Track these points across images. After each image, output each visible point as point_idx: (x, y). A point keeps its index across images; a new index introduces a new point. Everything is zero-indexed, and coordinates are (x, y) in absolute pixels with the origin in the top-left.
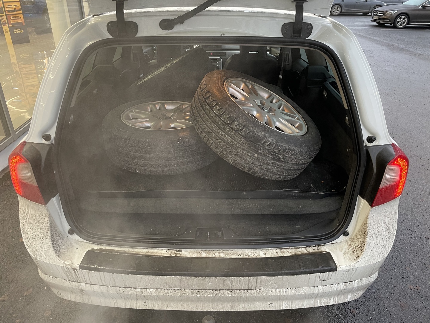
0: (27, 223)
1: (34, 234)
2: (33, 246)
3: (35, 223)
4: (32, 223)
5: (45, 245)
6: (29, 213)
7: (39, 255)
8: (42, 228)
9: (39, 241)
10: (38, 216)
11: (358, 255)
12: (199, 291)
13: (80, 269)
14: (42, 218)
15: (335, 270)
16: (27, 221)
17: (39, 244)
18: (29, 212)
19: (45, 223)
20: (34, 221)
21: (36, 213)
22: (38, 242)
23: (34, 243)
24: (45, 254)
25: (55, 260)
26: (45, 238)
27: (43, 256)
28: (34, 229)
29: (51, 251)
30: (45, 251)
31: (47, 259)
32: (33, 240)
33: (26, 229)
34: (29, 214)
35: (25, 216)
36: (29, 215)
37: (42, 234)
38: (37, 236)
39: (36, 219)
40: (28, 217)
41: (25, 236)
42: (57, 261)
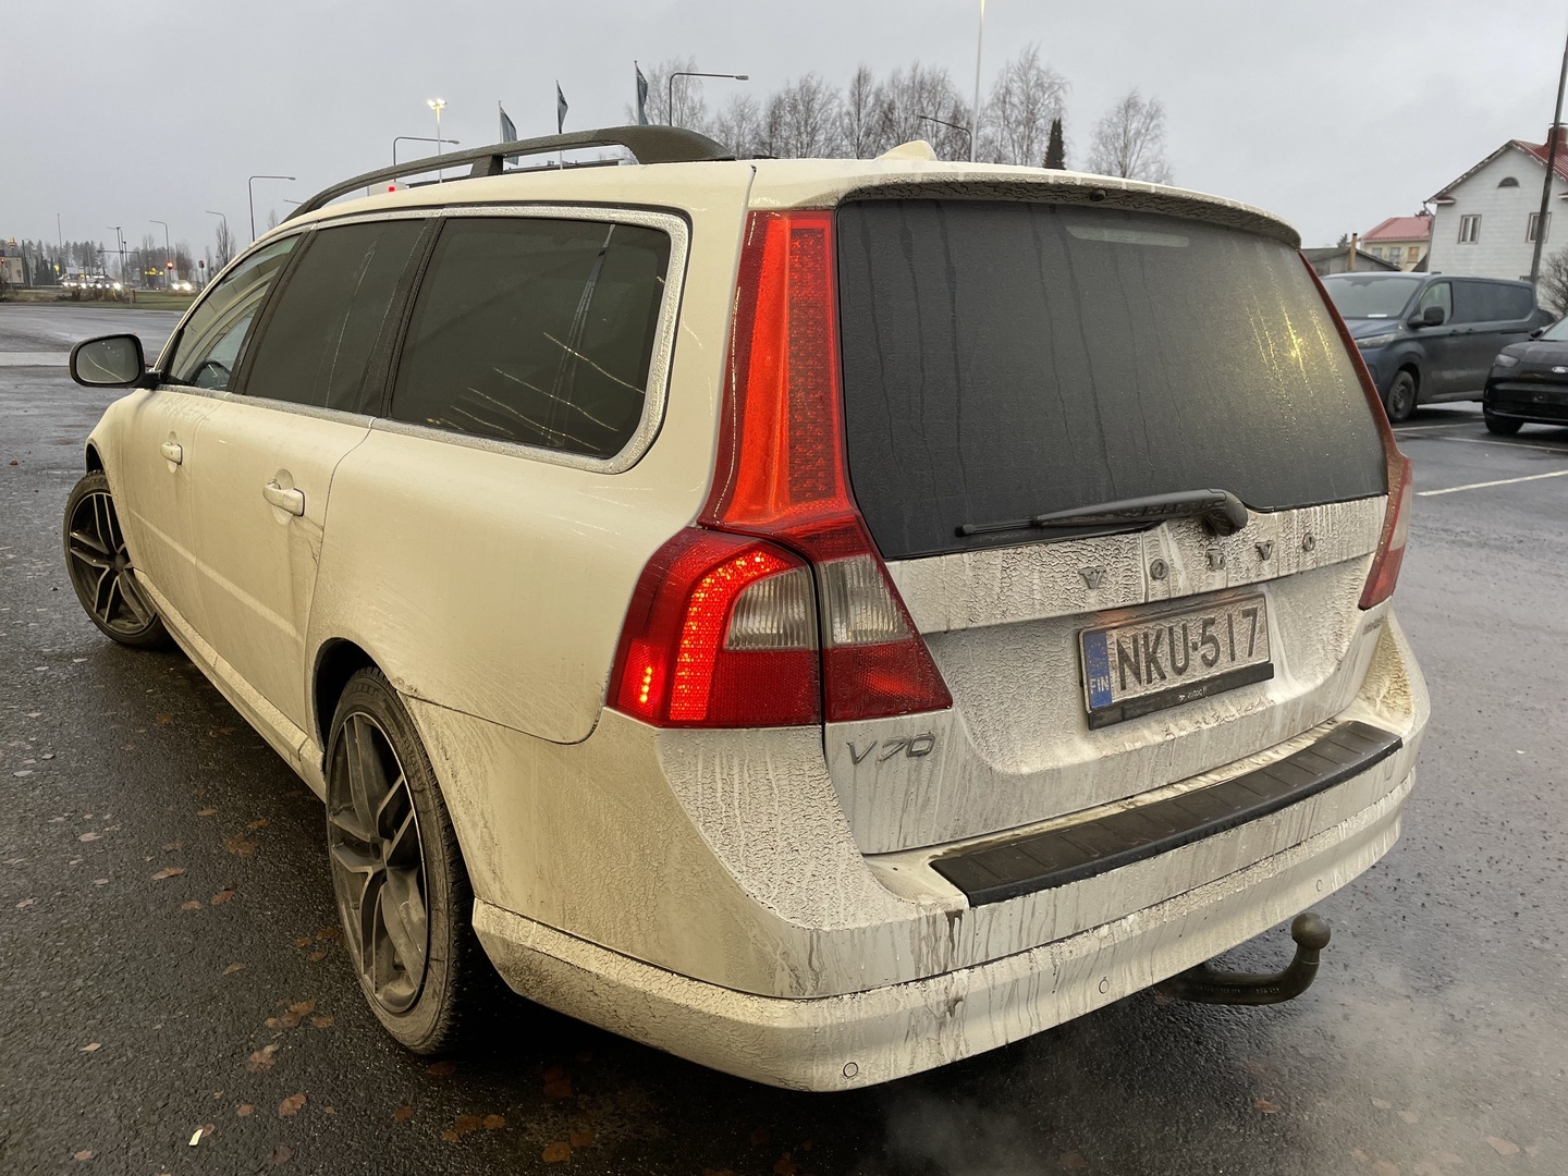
0: (738, 820)
1: (785, 843)
2: (794, 890)
3: (776, 807)
4: (763, 809)
5: (842, 867)
6: (736, 782)
7: (825, 913)
8: (811, 811)
9: (813, 862)
10: (783, 777)
11: (1405, 706)
12: (1219, 882)
13: (971, 906)
14: (800, 778)
15: (1399, 745)
16: (737, 812)
17: (817, 874)
18: (736, 777)
19: (818, 791)
20: (772, 800)
21: (770, 770)
22: (810, 868)
23: (797, 876)
24: (847, 898)
25: (890, 906)
26: (835, 843)
27: (841, 909)
28: (780, 827)
29: (867, 881)
30: (845, 887)
31: (861, 915)
32: (786, 869)
33: (742, 843)
34: (736, 786)
35: (718, 800)
36: (736, 790)
37: (818, 831)
38: (800, 848)
39: (776, 791)
40: (736, 795)
41: (745, 869)
42: (895, 907)
